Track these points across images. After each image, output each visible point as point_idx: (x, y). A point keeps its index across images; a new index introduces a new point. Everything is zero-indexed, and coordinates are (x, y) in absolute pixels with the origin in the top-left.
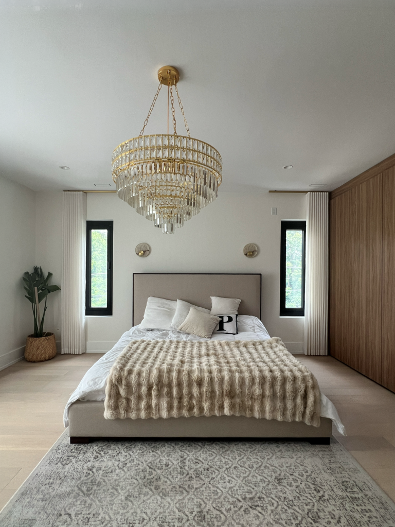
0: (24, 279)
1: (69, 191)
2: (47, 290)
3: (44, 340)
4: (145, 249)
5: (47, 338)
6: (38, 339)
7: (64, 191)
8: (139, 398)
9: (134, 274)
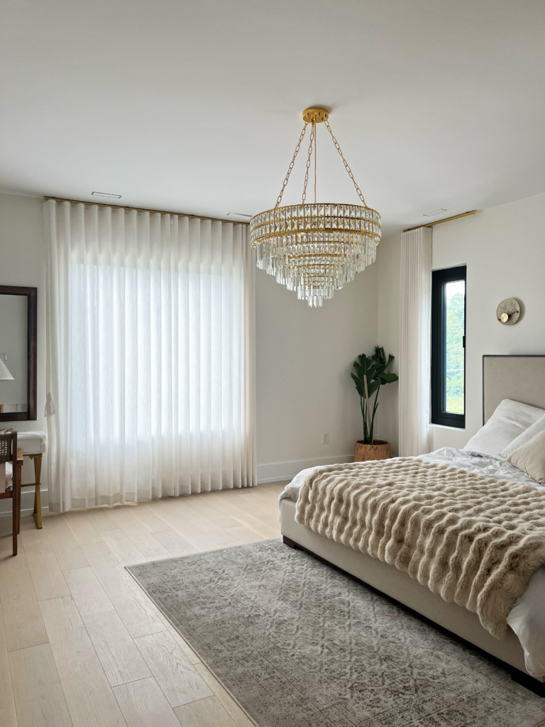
0: (355, 365)
1: (409, 230)
2: (380, 380)
3: (371, 449)
4: (511, 310)
5: (375, 446)
6: (364, 445)
7: (404, 231)
8: (322, 509)
9: (484, 356)
